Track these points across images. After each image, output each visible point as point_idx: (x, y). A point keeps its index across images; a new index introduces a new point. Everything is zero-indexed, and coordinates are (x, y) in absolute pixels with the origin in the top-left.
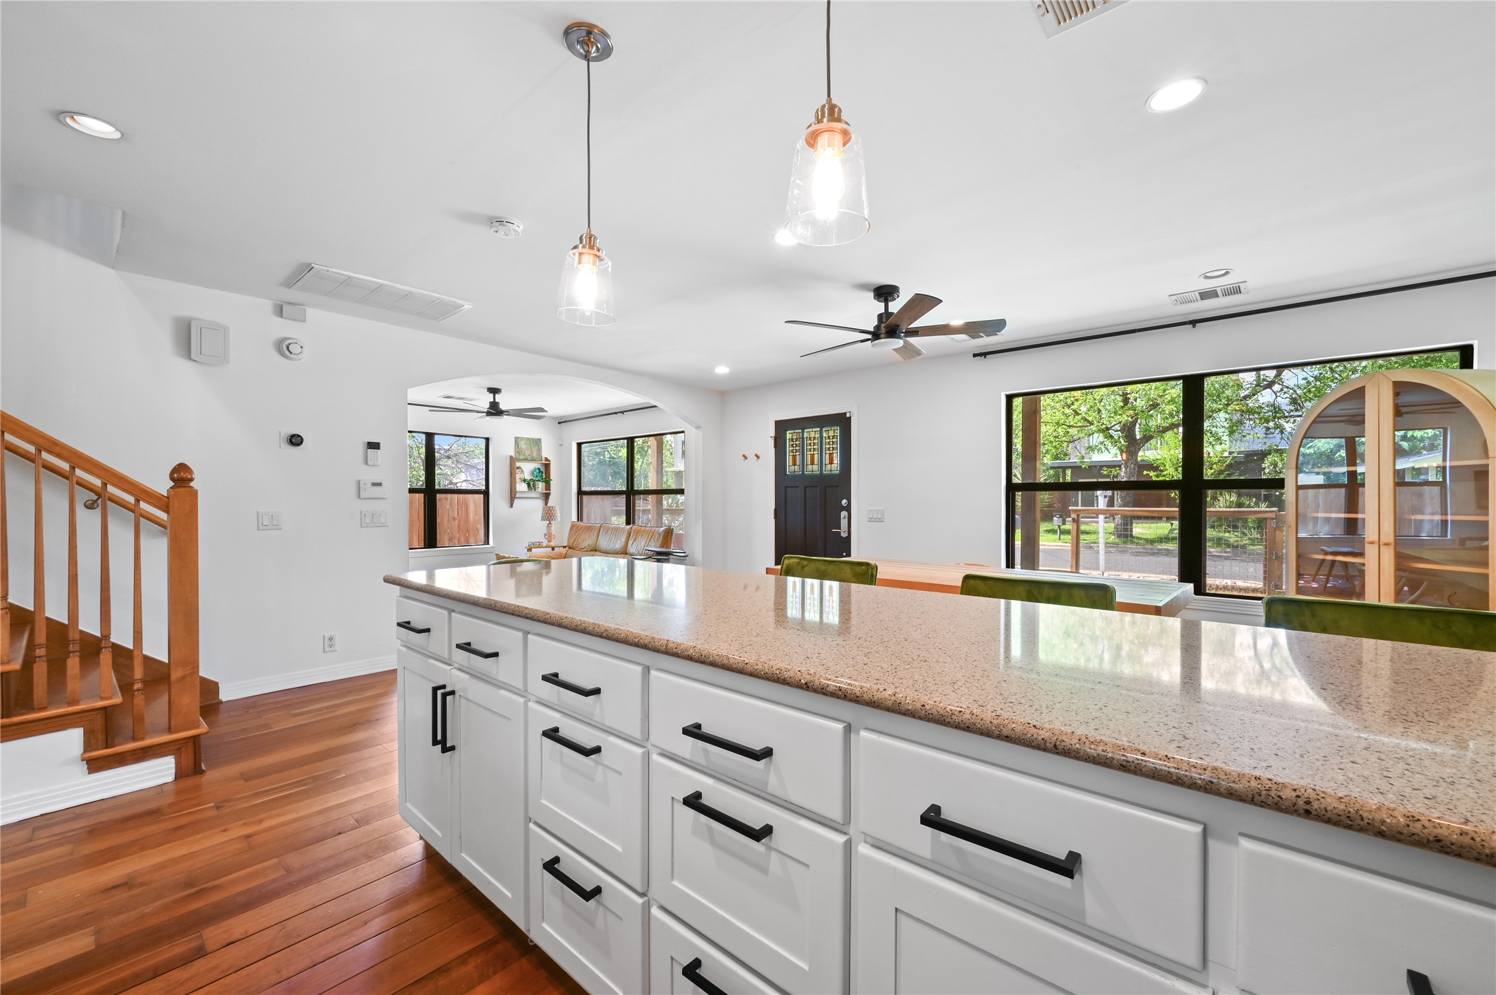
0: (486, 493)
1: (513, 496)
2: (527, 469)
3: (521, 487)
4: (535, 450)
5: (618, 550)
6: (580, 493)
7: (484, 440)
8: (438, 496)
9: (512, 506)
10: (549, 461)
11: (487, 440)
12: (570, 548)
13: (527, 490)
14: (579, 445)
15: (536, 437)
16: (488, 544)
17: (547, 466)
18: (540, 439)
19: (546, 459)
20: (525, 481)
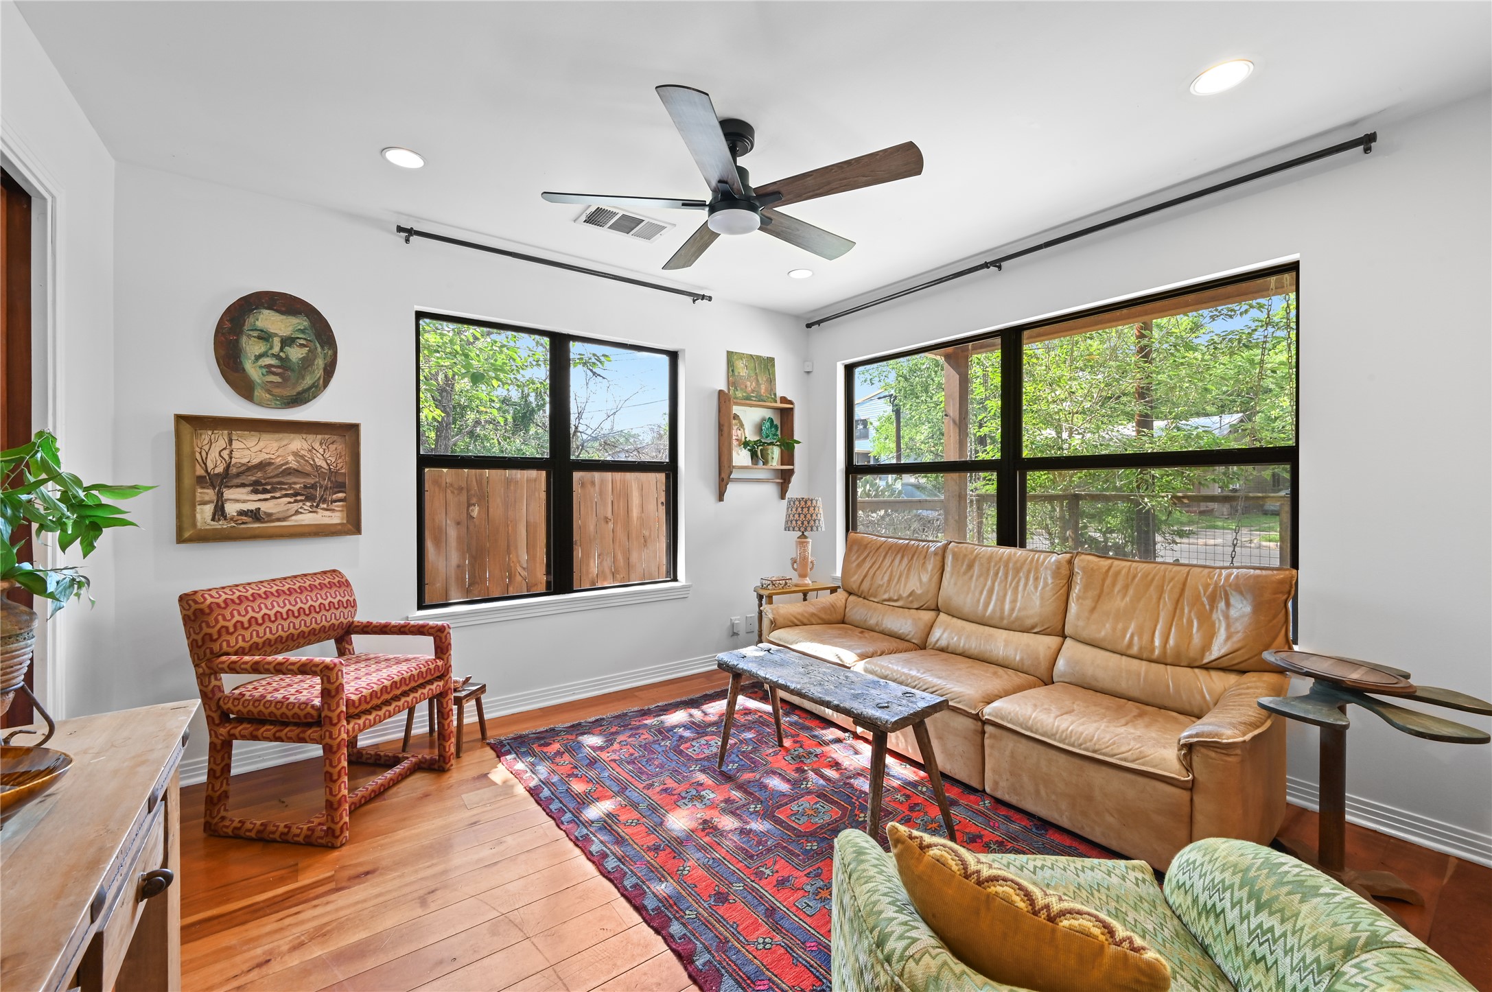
0: (670, 469)
1: (724, 477)
2: (750, 418)
3: (741, 457)
4: (762, 379)
5: (1029, 622)
6: (854, 470)
7: (665, 359)
8: (577, 475)
9: (721, 498)
10: (791, 402)
11: (673, 356)
12: (850, 594)
13: (750, 464)
14: (850, 370)
15: (765, 353)
16: (675, 579)
17: (786, 413)
18: (773, 359)
19: (784, 400)
20: (746, 444)
